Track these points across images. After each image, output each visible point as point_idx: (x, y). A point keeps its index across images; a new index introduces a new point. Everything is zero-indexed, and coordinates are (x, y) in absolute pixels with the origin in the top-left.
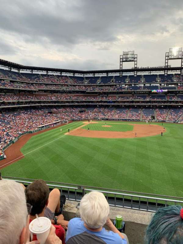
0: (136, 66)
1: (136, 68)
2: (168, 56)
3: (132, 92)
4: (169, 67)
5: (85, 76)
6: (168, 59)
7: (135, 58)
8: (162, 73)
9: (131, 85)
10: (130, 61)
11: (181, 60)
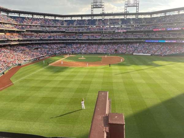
0: (103, 12)
1: (103, 13)
2: (127, 4)
3: (101, 32)
4: (127, 13)
5: (64, 19)
6: (127, 7)
7: (102, 5)
8: (122, 17)
9: (100, 26)
10: (99, 8)
11: (136, 7)
